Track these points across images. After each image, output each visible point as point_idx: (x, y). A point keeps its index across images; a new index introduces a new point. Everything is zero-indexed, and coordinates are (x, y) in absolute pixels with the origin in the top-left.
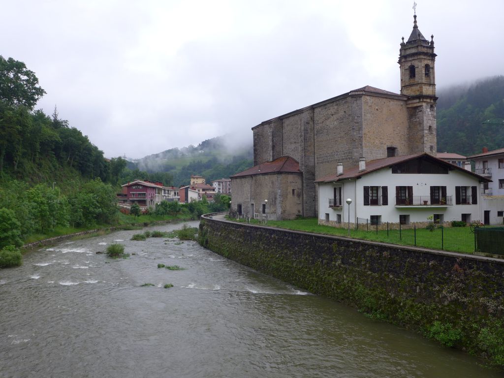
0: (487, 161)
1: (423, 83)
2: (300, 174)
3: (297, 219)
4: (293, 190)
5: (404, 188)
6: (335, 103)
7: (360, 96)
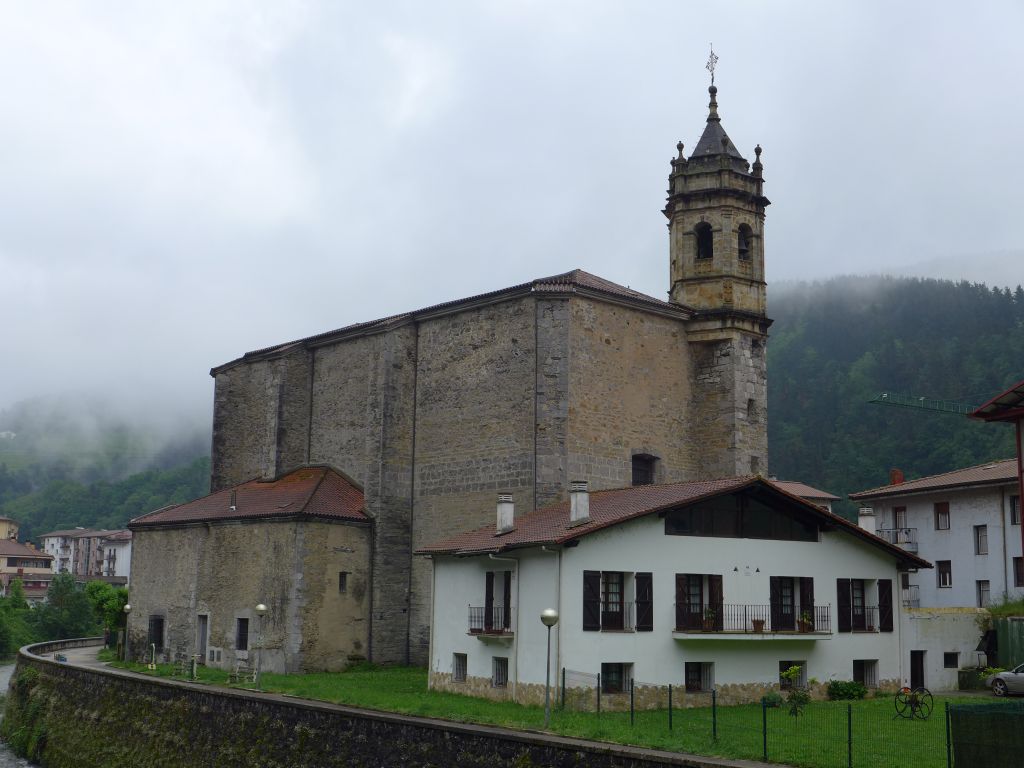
0: (904, 509)
1: (734, 277)
2: (367, 524)
3: (349, 669)
4: (343, 575)
5: (698, 579)
6: (484, 313)
7: (562, 298)
